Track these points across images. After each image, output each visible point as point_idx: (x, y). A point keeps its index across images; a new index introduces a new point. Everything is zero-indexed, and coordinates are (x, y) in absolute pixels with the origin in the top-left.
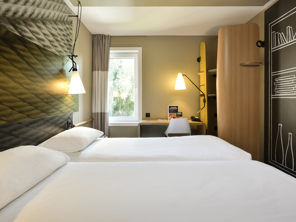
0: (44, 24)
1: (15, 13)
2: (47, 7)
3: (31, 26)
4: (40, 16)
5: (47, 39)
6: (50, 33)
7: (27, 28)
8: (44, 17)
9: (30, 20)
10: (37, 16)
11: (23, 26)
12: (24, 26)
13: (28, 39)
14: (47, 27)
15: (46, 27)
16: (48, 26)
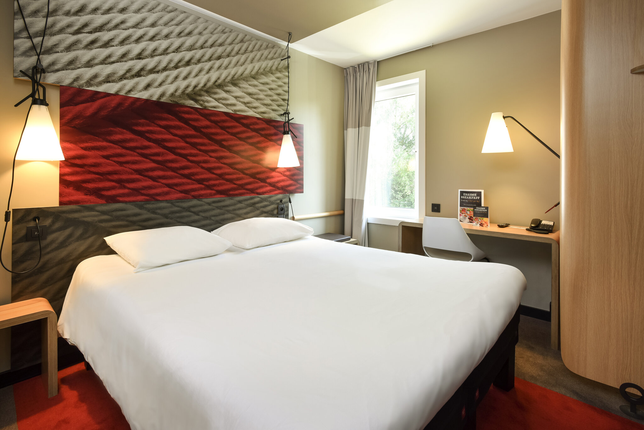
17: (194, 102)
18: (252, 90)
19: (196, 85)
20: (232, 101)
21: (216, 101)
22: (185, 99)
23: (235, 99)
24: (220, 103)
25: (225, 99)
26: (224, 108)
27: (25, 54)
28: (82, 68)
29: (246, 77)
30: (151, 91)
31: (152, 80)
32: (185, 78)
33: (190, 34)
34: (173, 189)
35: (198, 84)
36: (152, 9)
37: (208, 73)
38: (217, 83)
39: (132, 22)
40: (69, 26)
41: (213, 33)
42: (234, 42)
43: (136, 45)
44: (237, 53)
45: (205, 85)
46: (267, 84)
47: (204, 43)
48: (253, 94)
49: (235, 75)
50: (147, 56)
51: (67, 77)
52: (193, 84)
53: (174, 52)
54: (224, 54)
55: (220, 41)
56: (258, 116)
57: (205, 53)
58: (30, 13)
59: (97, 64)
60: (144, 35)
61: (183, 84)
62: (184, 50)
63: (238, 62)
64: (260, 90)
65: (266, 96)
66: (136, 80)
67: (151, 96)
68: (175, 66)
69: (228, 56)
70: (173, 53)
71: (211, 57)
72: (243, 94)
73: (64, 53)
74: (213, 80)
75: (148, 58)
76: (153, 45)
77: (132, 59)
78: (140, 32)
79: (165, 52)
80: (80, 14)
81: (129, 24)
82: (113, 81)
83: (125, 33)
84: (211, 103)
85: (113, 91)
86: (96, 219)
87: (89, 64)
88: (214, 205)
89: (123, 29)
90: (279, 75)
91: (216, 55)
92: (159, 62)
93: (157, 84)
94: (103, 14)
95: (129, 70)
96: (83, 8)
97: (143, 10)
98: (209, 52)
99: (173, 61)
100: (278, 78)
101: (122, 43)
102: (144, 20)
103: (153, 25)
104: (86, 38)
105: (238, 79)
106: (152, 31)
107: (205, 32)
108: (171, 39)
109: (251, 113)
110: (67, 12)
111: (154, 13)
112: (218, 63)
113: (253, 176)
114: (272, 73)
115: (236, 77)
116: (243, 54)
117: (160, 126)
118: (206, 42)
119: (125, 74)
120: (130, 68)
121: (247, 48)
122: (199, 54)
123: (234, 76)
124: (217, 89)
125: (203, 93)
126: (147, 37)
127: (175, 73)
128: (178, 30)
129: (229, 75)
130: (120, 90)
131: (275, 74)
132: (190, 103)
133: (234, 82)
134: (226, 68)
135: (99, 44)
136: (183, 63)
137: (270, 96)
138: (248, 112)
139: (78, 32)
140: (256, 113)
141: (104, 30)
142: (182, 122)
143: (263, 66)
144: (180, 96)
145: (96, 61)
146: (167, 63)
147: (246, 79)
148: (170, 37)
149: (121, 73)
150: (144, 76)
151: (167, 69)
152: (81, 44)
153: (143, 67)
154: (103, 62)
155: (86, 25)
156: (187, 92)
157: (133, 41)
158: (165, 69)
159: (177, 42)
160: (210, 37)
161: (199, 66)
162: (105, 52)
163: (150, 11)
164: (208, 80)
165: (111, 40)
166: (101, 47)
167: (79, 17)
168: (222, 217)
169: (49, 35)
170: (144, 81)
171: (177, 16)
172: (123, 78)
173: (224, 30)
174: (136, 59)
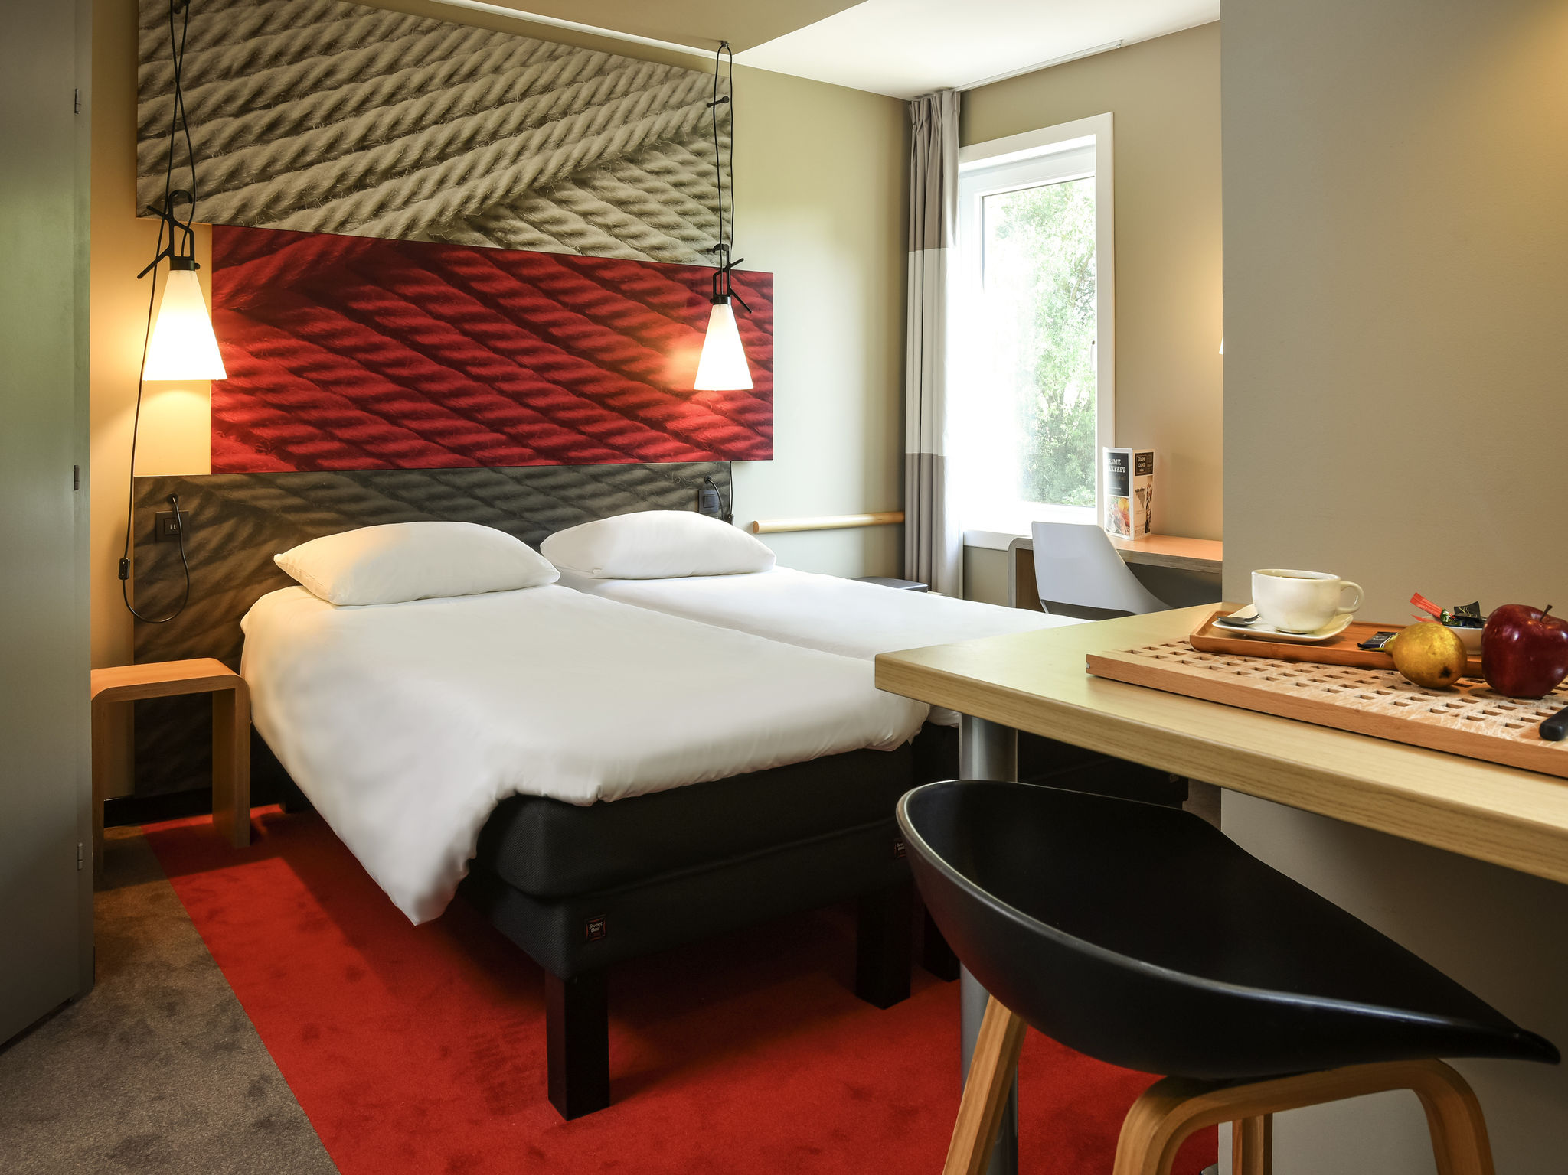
17: (482, 236)
18: (626, 191)
19: (486, 195)
20: (576, 224)
21: (536, 228)
22: (461, 230)
23: (581, 219)
24: (545, 232)
25: (558, 221)
26: (556, 244)
27: (155, 169)
28: (253, 183)
29: (612, 161)
30: (388, 217)
31: (389, 194)
32: (462, 180)
33: (472, 74)
34: (435, 443)
35: (492, 192)
36: (389, 34)
37: (514, 161)
38: (537, 185)
39: (348, 70)
40: (229, 99)
41: (527, 64)
42: (579, 78)
43: (356, 118)
44: (588, 104)
45: (508, 191)
46: (668, 172)
47: (506, 92)
48: (630, 203)
49: (581, 159)
50: (378, 141)
51: (225, 206)
52: (481, 192)
53: (436, 123)
54: (554, 110)
55: (542, 82)
56: (644, 257)
57: (509, 114)
58: (163, 87)
59: (280, 173)
60: (373, 93)
61: (456, 195)
62: (459, 114)
63: (589, 126)
64: (650, 191)
65: (666, 203)
66: (356, 196)
67: (387, 230)
68: (439, 154)
69: (565, 113)
70: (435, 126)
71: (522, 123)
72: (604, 204)
73: (220, 158)
74: (527, 177)
75: (380, 144)
76: (391, 114)
77: (348, 152)
78: (364, 89)
79: (417, 126)
80: (249, 71)
81: (341, 76)
82: (311, 206)
83: (335, 96)
84: (524, 234)
85: (309, 228)
86: (277, 503)
87: (265, 175)
88: (529, 482)
89: (330, 89)
90: (701, 144)
91: (534, 116)
92: (404, 151)
93: (399, 201)
94: (291, 63)
95: (342, 177)
96: (253, 57)
97: (371, 39)
98: (518, 110)
99: (436, 144)
100: (699, 154)
101: (328, 119)
102: (371, 60)
103: (391, 69)
104: (260, 119)
105: (590, 168)
106: (389, 83)
107: (506, 65)
108: (430, 94)
109: (623, 251)
110: (225, 71)
111: (393, 41)
112: (539, 135)
113: (629, 412)
114: (681, 143)
115: (585, 163)
116: (601, 104)
117: (405, 298)
118: (510, 87)
119: (334, 186)
120: (344, 173)
121: (614, 87)
122: (493, 117)
123: (579, 162)
124: (535, 198)
125: (503, 211)
126: (378, 99)
127: (439, 170)
128: (445, 69)
129: (566, 161)
130: (323, 223)
131: (691, 143)
132: (474, 238)
133: (581, 177)
134: (559, 144)
135: (283, 129)
136: (457, 144)
137: (676, 202)
138: (617, 249)
139: (245, 109)
140: (637, 249)
141: (292, 97)
142: (454, 286)
143: (657, 127)
144: (450, 225)
145: (278, 166)
146: (421, 149)
147: (609, 165)
148: (429, 89)
149: (326, 184)
150: (372, 187)
151: (422, 164)
152: (250, 133)
153: (371, 167)
154: (292, 166)
155: (259, 92)
156: (465, 213)
157: (351, 112)
158: (417, 165)
159: (444, 99)
160: (521, 74)
161: (495, 146)
162: (297, 143)
163: (384, 37)
164: (516, 180)
165: (307, 116)
166: (287, 134)
167: (246, 78)
168: (550, 514)
169: (195, 123)
170: (372, 197)
171: (444, 38)
172: (330, 194)
173: (554, 51)
174: (355, 151)
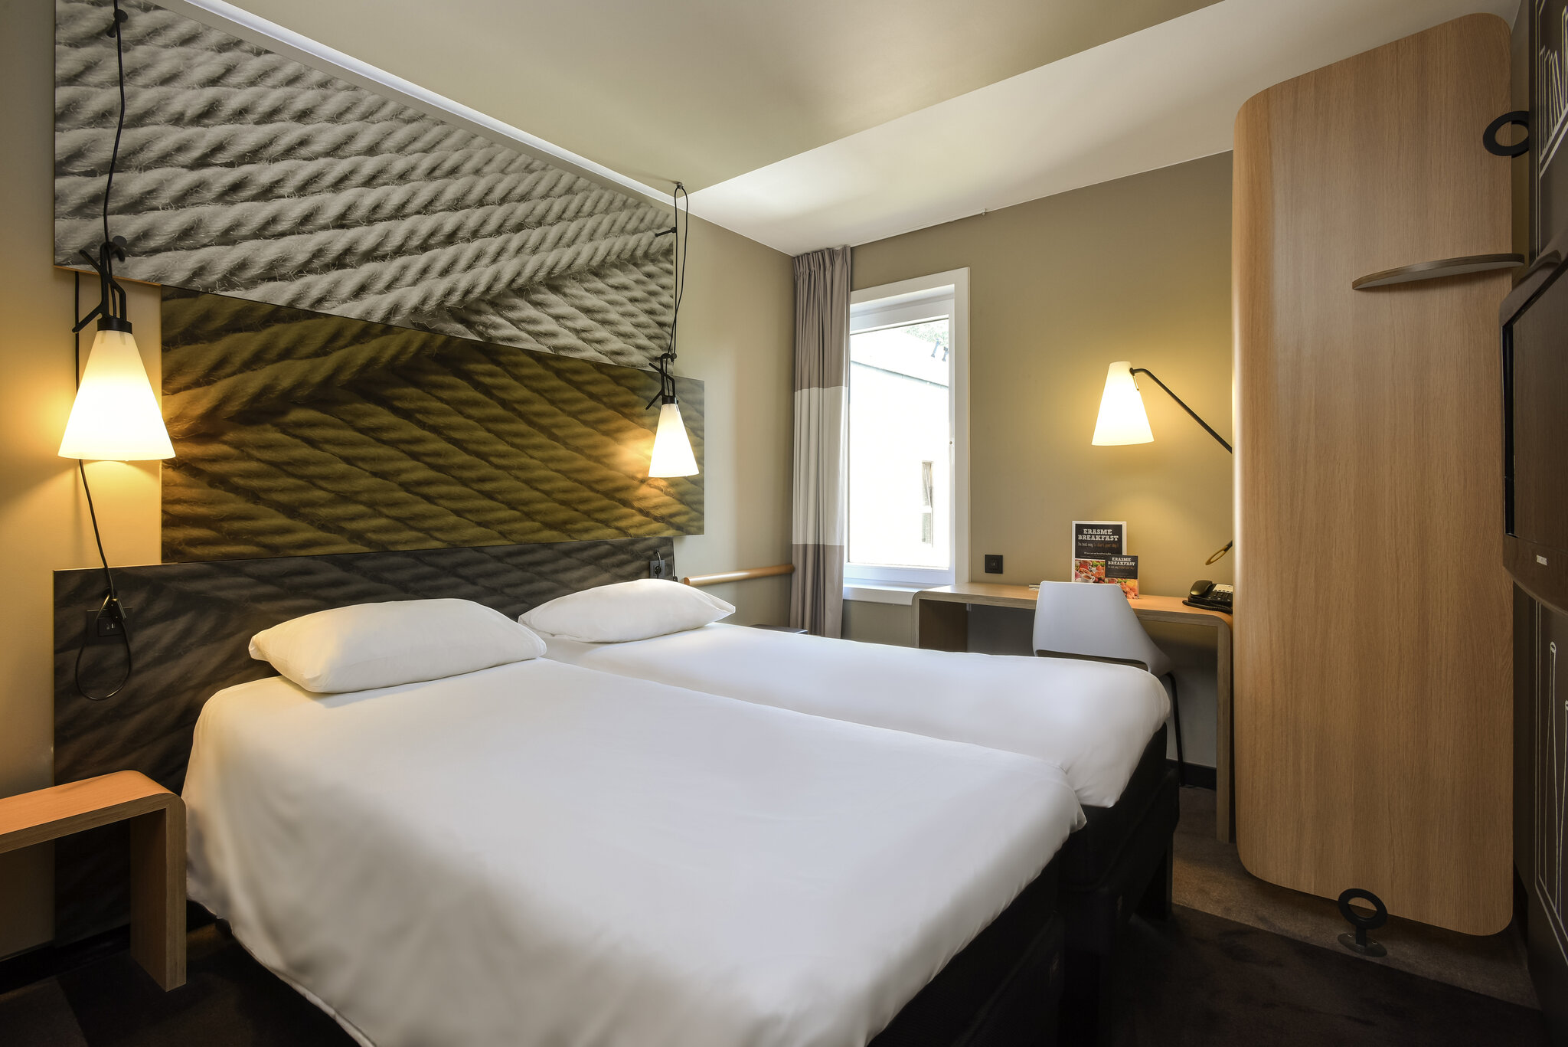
0: (555, 289)
1: (467, 292)
2: (565, 241)
3: (513, 308)
4: (542, 274)
5: (566, 327)
6: (577, 308)
7: (501, 316)
8: (557, 270)
9: (512, 294)
10: (531, 278)
11: (489, 316)
12: (493, 315)
13: (505, 344)
14: (565, 295)
15: (561, 296)
16: (568, 291)
